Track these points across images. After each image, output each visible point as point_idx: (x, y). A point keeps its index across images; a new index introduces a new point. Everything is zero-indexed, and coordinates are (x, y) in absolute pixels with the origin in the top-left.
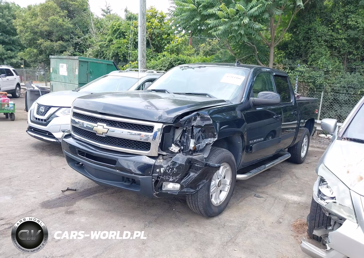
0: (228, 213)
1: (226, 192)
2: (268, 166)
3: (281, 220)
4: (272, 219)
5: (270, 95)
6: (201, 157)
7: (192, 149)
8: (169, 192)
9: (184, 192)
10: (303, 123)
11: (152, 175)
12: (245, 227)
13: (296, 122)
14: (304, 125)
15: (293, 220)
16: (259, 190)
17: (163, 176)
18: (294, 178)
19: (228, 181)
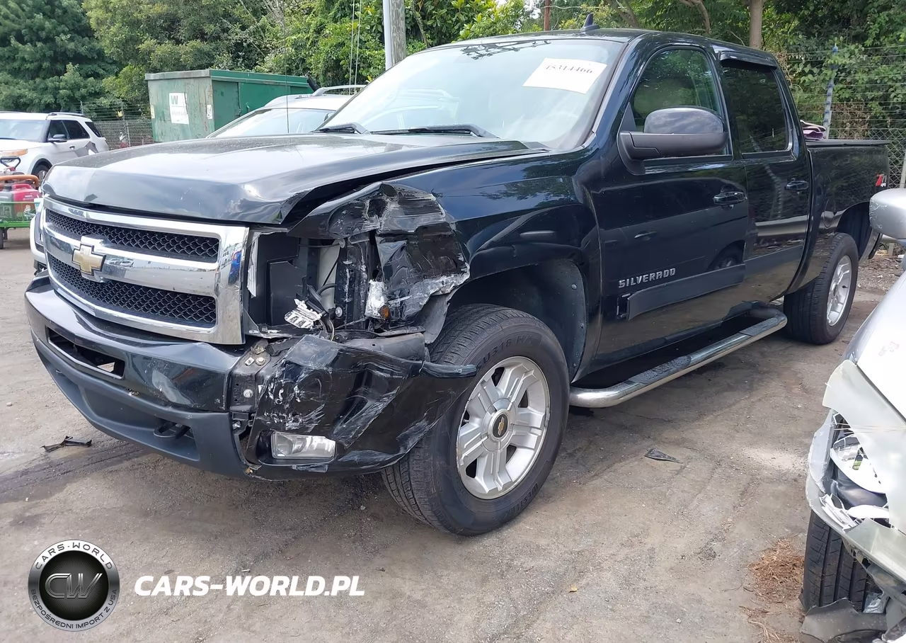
0: (538, 519)
1: (533, 452)
2: (699, 358)
3: (716, 546)
4: (684, 541)
5: (692, 119)
6: (410, 341)
7: (376, 314)
8: (294, 467)
9: (351, 463)
10: (829, 221)
11: (227, 410)
12: (582, 573)
13: (805, 218)
14: (835, 225)
15: (759, 545)
16: (669, 434)
17: (260, 414)
18: (797, 390)
19: (537, 414)
